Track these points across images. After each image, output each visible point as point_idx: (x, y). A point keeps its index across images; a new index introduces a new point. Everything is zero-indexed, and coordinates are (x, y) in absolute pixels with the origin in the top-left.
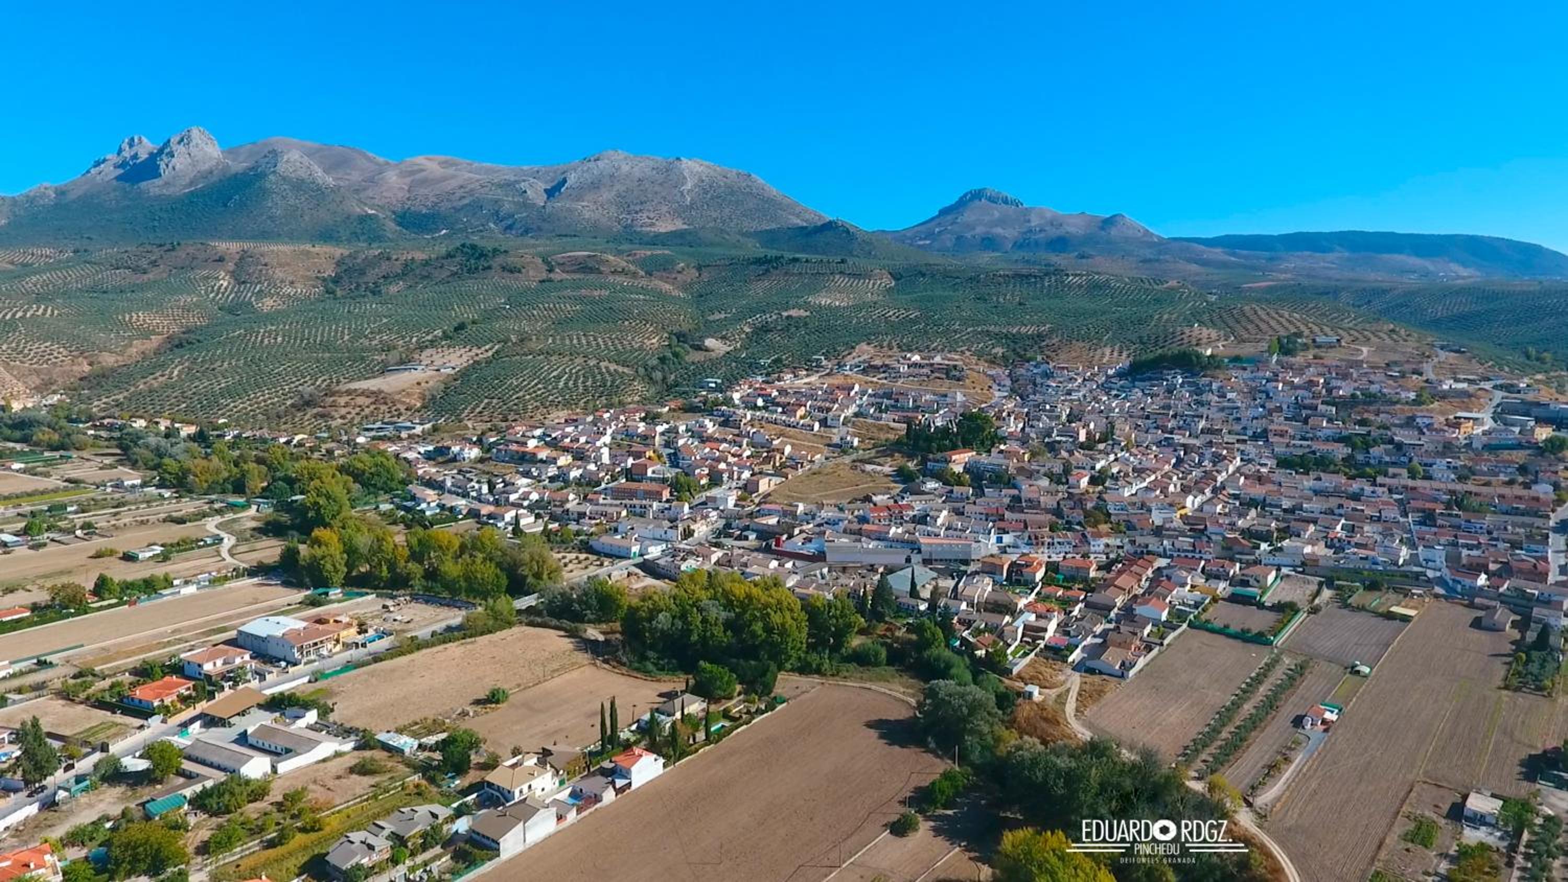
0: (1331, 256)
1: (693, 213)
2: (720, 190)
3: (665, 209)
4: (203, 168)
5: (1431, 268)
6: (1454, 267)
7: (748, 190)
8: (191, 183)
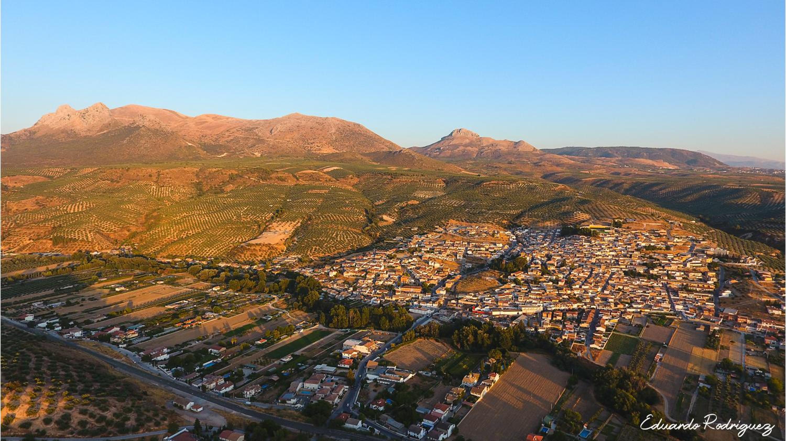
0: (614, 159)
1: (337, 144)
2: (348, 132)
3: (325, 142)
4: (105, 123)
5: (656, 164)
6: (667, 164)
7: (359, 132)
8: (101, 130)
